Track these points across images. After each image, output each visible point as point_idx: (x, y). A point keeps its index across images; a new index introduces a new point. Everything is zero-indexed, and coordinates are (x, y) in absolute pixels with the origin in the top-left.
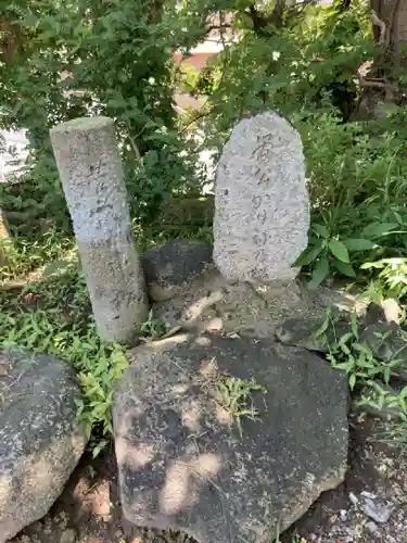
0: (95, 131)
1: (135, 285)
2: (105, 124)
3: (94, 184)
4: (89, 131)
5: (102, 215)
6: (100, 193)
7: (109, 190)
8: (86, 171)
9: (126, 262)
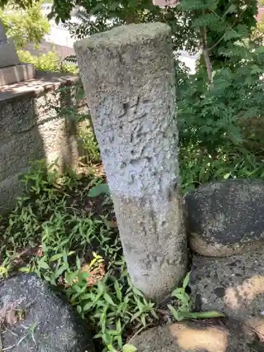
0: (134, 48)
1: (172, 247)
2: (153, 35)
3: (127, 130)
4: (125, 48)
5: (137, 169)
6: (136, 141)
7: (148, 137)
8: (118, 110)
9: (164, 223)
